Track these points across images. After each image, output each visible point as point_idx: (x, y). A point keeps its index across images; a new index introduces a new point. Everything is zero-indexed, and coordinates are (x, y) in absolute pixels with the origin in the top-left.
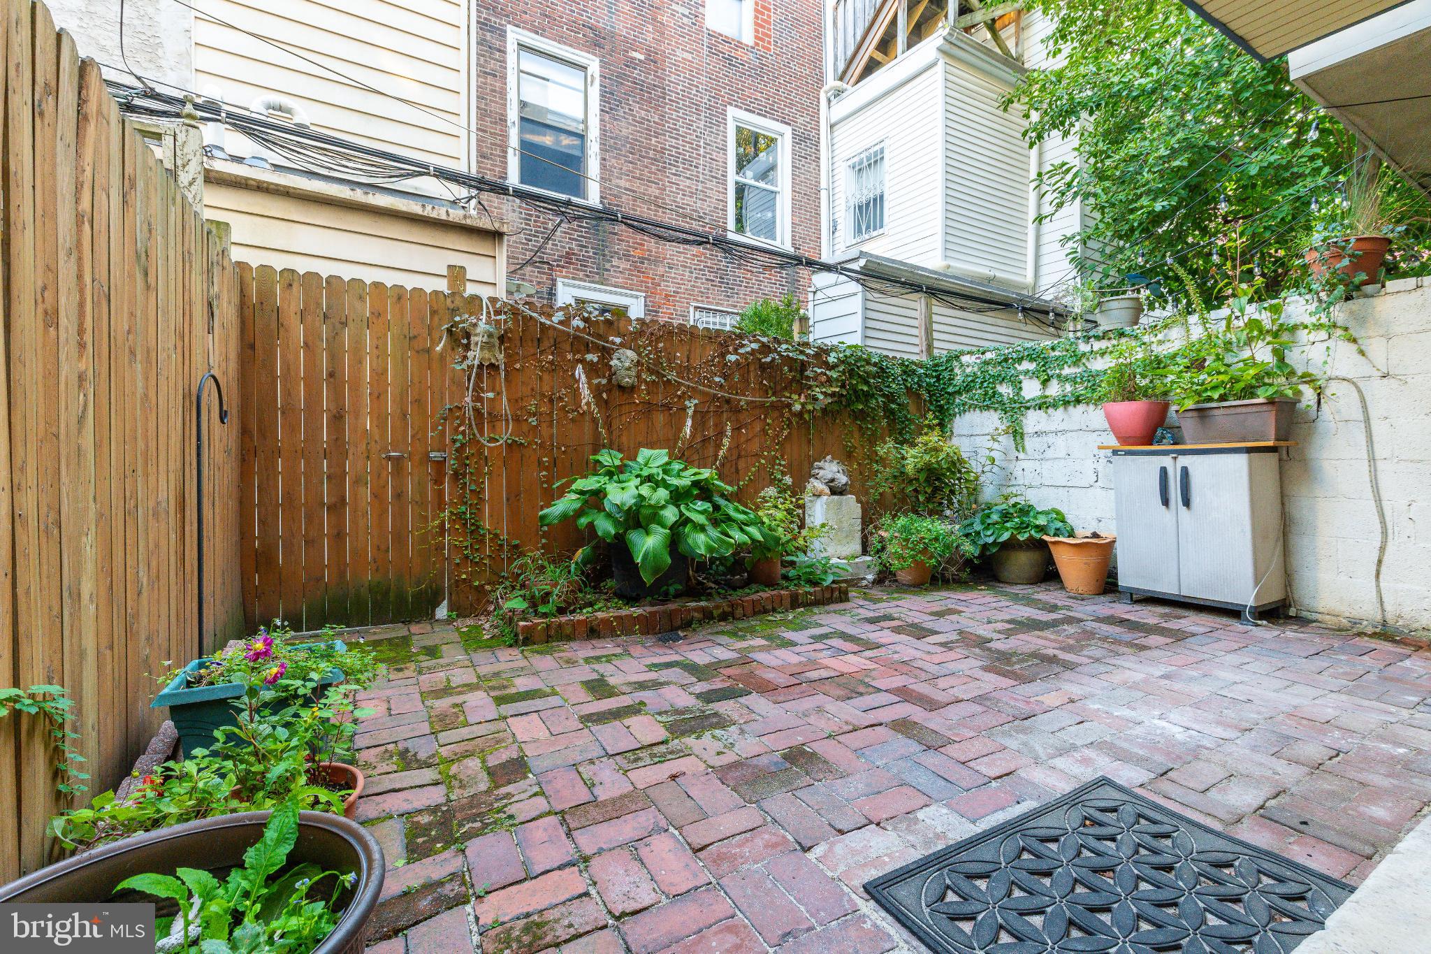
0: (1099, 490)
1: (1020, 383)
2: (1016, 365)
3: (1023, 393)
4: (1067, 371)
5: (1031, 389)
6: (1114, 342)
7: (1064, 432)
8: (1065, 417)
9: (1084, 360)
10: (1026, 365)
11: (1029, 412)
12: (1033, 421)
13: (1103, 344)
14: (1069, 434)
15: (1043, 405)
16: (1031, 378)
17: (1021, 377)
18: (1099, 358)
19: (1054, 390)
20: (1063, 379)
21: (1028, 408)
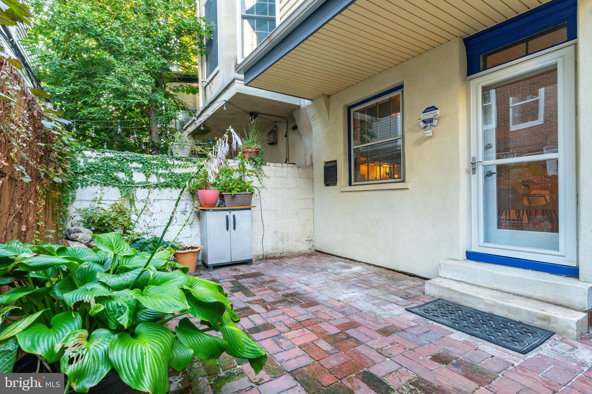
0: (177, 226)
1: (132, 173)
2: (129, 163)
3: (133, 179)
4: (160, 171)
5: (139, 177)
6: (185, 162)
7: (159, 200)
8: (160, 193)
9: (170, 168)
10: (135, 165)
11: (137, 189)
12: (140, 194)
13: (179, 162)
14: (162, 201)
15: (146, 186)
16: (138, 172)
17: (133, 170)
18: (177, 167)
19: (153, 179)
20: (158, 175)
21: (138, 187)
